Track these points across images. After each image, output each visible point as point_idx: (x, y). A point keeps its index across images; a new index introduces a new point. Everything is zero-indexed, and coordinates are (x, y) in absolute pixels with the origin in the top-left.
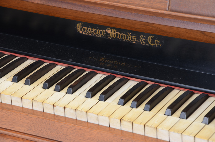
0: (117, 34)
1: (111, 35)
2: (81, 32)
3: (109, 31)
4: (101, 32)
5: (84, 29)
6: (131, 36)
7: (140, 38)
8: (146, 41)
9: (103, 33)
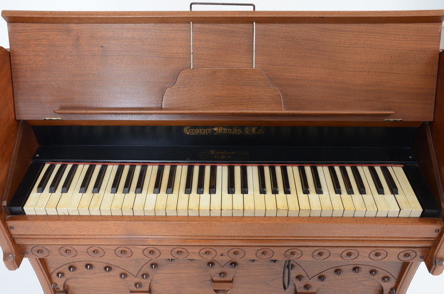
0: (223, 130)
1: (217, 132)
2: (188, 133)
3: (216, 129)
4: (208, 131)
5: (191, 131)
6: (236, 130)
7: (244, 130)
8: (250, 132)
9: (209, 132)
